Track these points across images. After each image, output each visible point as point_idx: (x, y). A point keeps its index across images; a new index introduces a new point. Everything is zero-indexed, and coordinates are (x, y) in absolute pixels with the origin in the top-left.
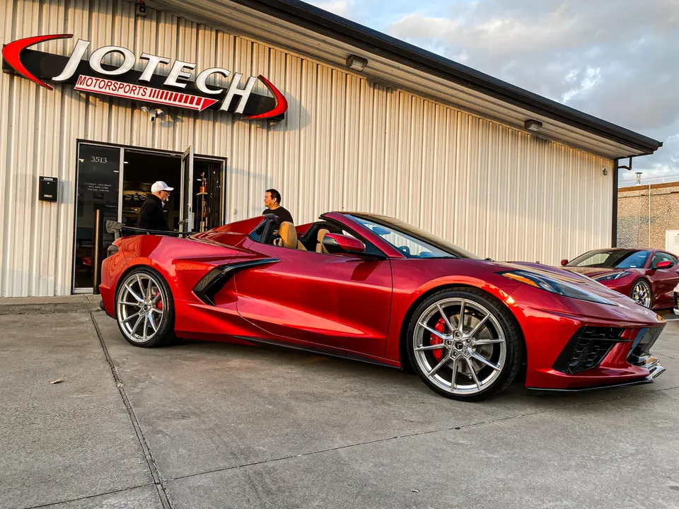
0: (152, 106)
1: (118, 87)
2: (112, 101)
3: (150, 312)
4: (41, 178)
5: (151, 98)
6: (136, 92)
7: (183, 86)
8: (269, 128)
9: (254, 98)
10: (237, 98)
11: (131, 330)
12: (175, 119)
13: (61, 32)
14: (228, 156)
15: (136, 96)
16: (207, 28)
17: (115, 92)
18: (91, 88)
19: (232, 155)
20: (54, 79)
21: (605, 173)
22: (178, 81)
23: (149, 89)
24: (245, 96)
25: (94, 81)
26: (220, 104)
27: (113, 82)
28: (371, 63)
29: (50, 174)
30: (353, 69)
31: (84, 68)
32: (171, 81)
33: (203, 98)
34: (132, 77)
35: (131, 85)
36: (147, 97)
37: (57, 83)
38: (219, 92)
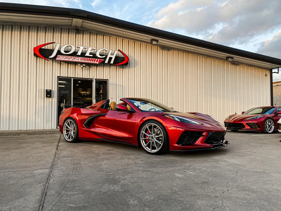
0: (82, 63)
1: (70, 58)
2: (68, 63)
3: (72, 132)
4: (46, 90)
5: (81, 61)
6: (76, 59)
7: (91, 56)
8: (123, 68)
9: (117, 58)
10: (111, 58)
11: (67, 137)
12: (90, 67)
13: (52, 42)
14: (109, 79)
15: (76, 60)
16: (100, 35)
17: (69, 60)
18: (61, 59)
19: (110, 78)
20: (50, 57)
21: (266, 75)
22: (90, 54)
23: (80, 58)
24: (114, 57)
25: (62, 57)
26: (105, 61)
27: (68, 56)
28: (159, 41)
29: (49, 88)
30: (153, 44)
31: (59, 53)
32: (87, 54)
33: (99, 60)
34: (75, 54)
35: (74, 57)
36: (79, 61)
37: (50, 59)
38: (104, 57)
